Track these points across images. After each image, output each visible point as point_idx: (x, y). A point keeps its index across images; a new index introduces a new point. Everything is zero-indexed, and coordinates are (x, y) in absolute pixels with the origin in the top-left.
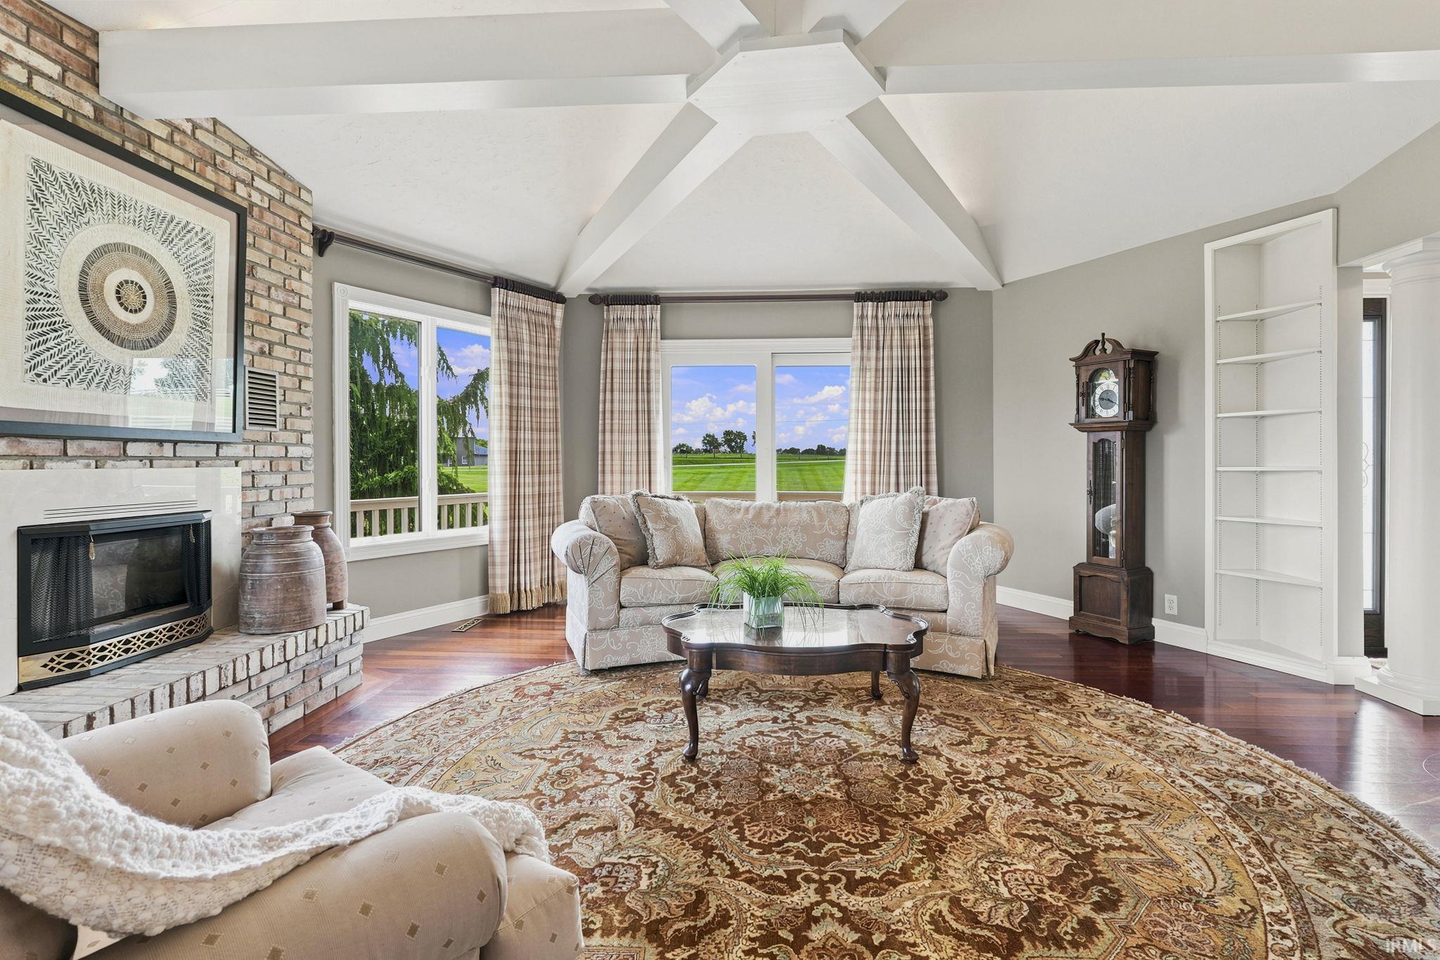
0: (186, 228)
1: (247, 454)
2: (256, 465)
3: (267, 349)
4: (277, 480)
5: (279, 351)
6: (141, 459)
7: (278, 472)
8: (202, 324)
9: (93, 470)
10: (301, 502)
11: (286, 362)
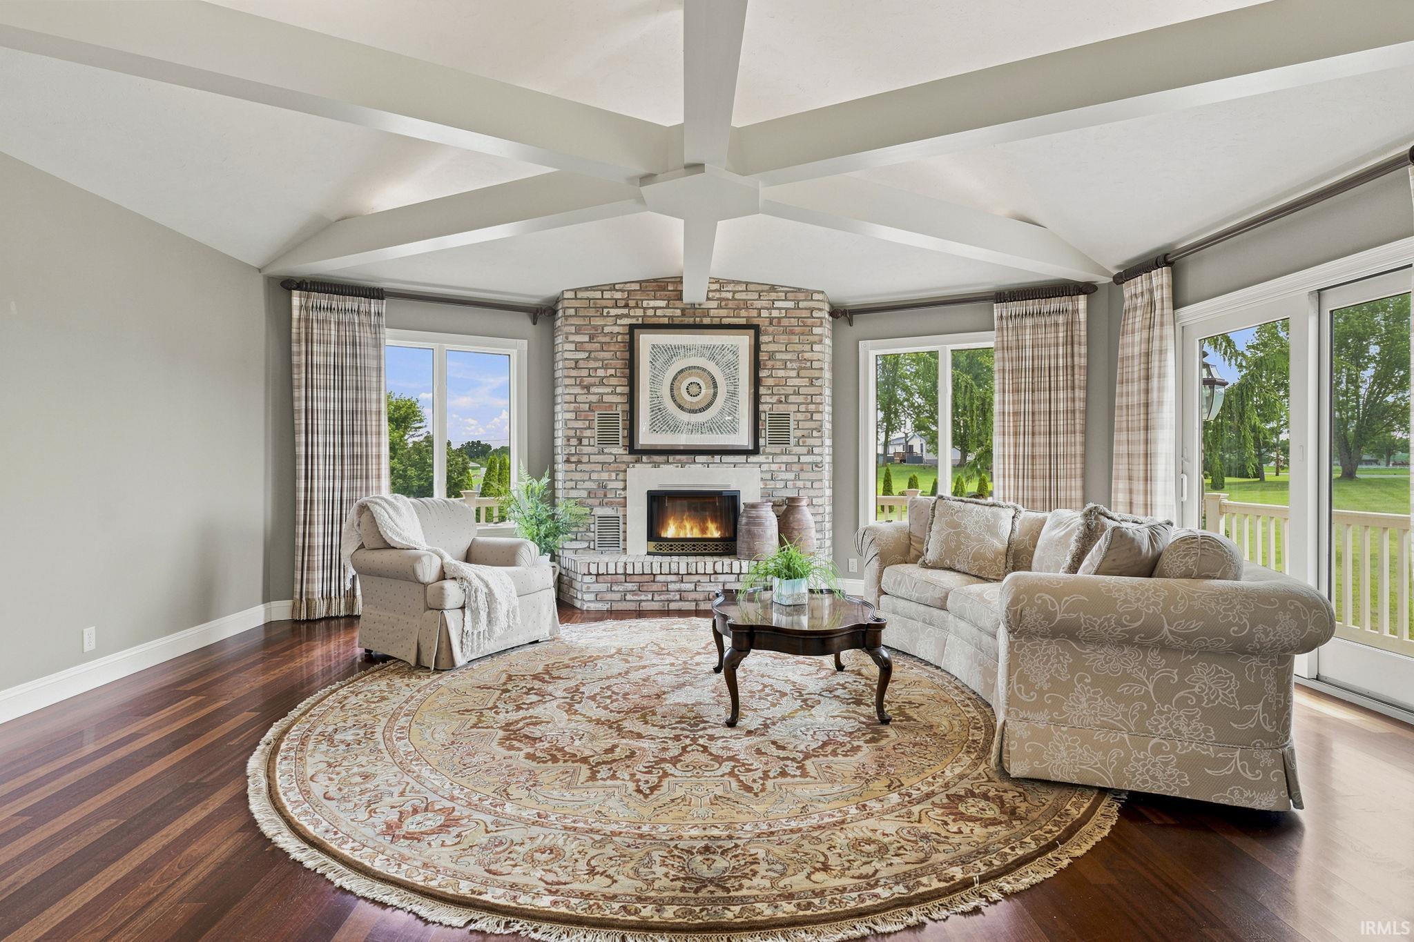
0: (723, 348)
1: (768, 461)
2: (774, 467)
3: (783, 399)
4: (791, 476)
5: (792, 399)
6: (703, 463)
7: (791, 471)
8: (733, 394)
9: (680, 469)
10: (812, 491)
11: (799, 404)
